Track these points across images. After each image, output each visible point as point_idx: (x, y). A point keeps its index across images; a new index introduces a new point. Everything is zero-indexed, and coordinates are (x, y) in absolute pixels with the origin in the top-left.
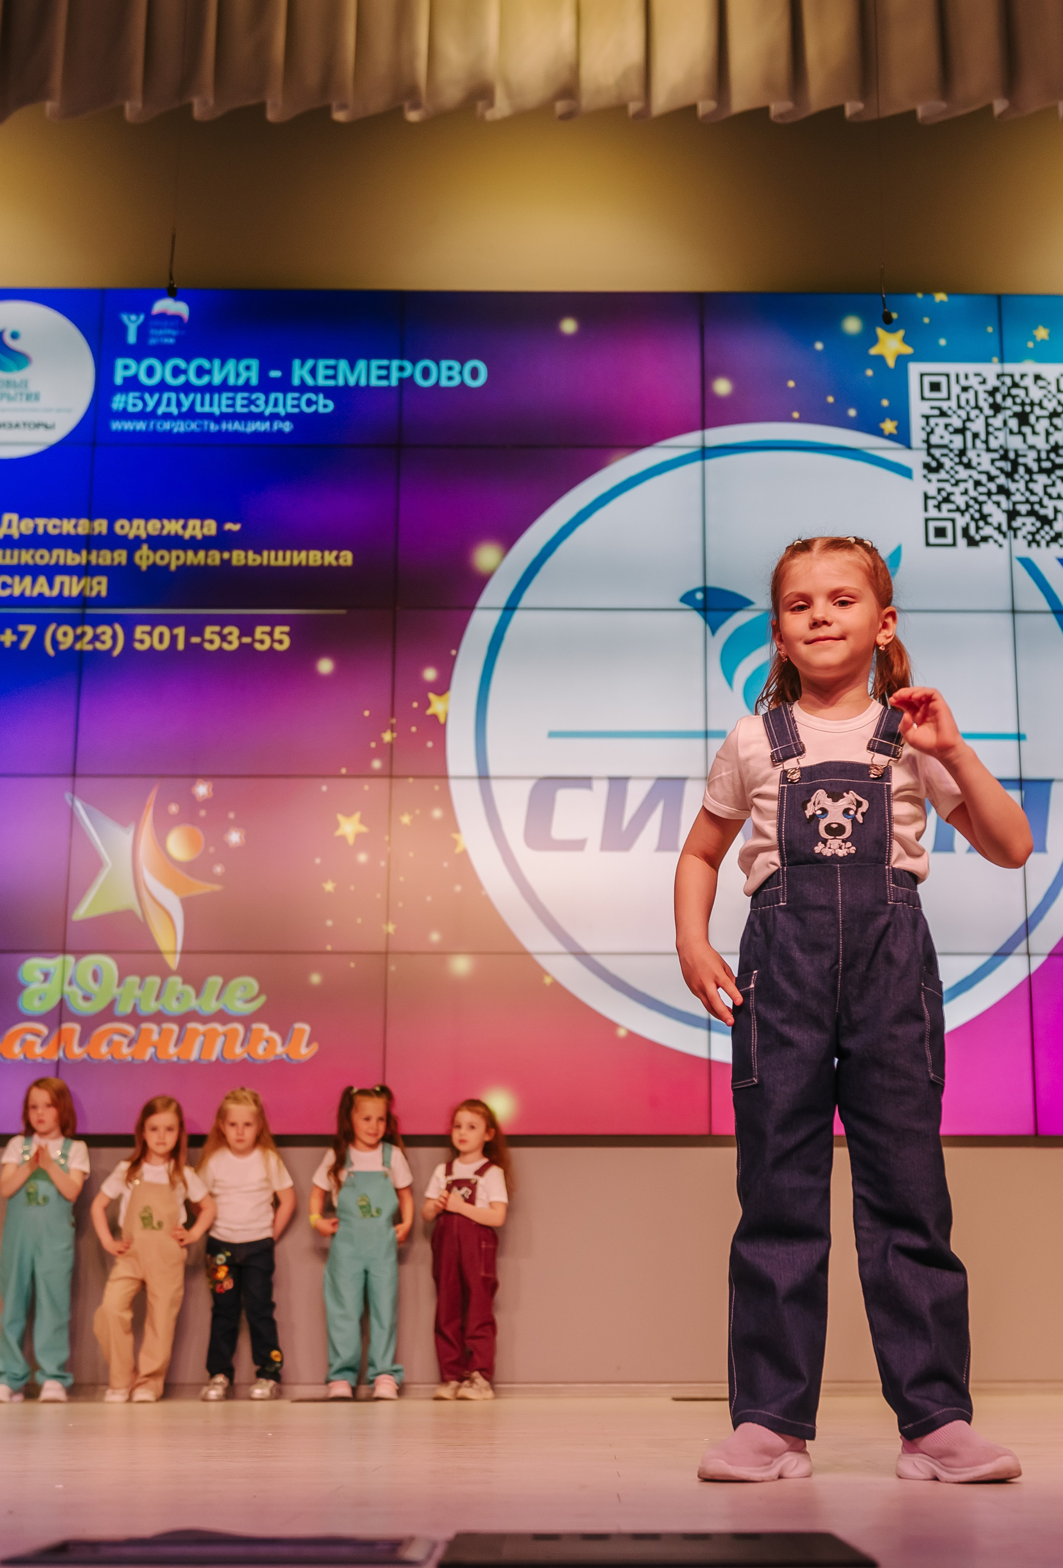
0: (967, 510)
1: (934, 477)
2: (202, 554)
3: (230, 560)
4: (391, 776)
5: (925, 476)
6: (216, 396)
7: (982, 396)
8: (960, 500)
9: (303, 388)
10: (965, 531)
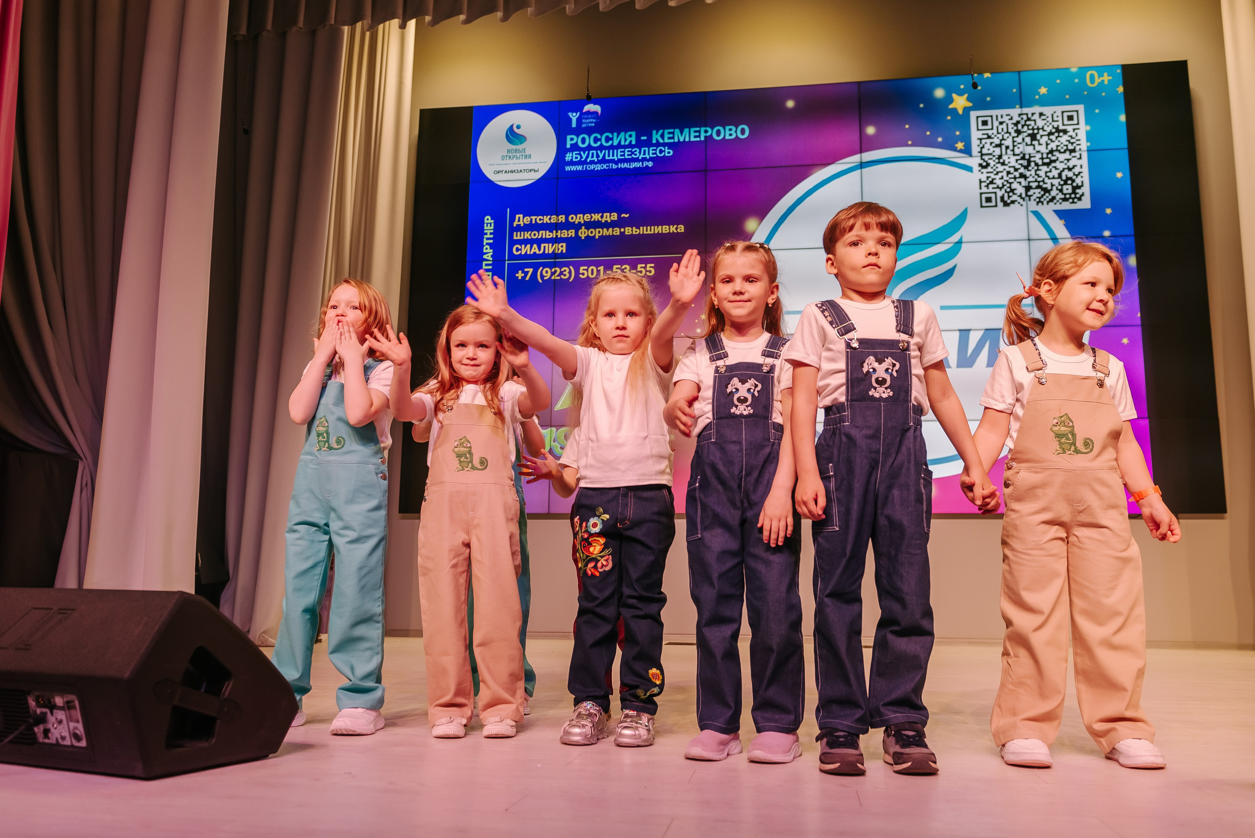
0: (1003, 187)
1: (984, 171)
2: (611, 229)
3: (624, 231)
5: (980, 171)
6: (615, 151)
7: (1010, 126)
8: (999, 182)
9: (658, 144)
10: (1002, 198)
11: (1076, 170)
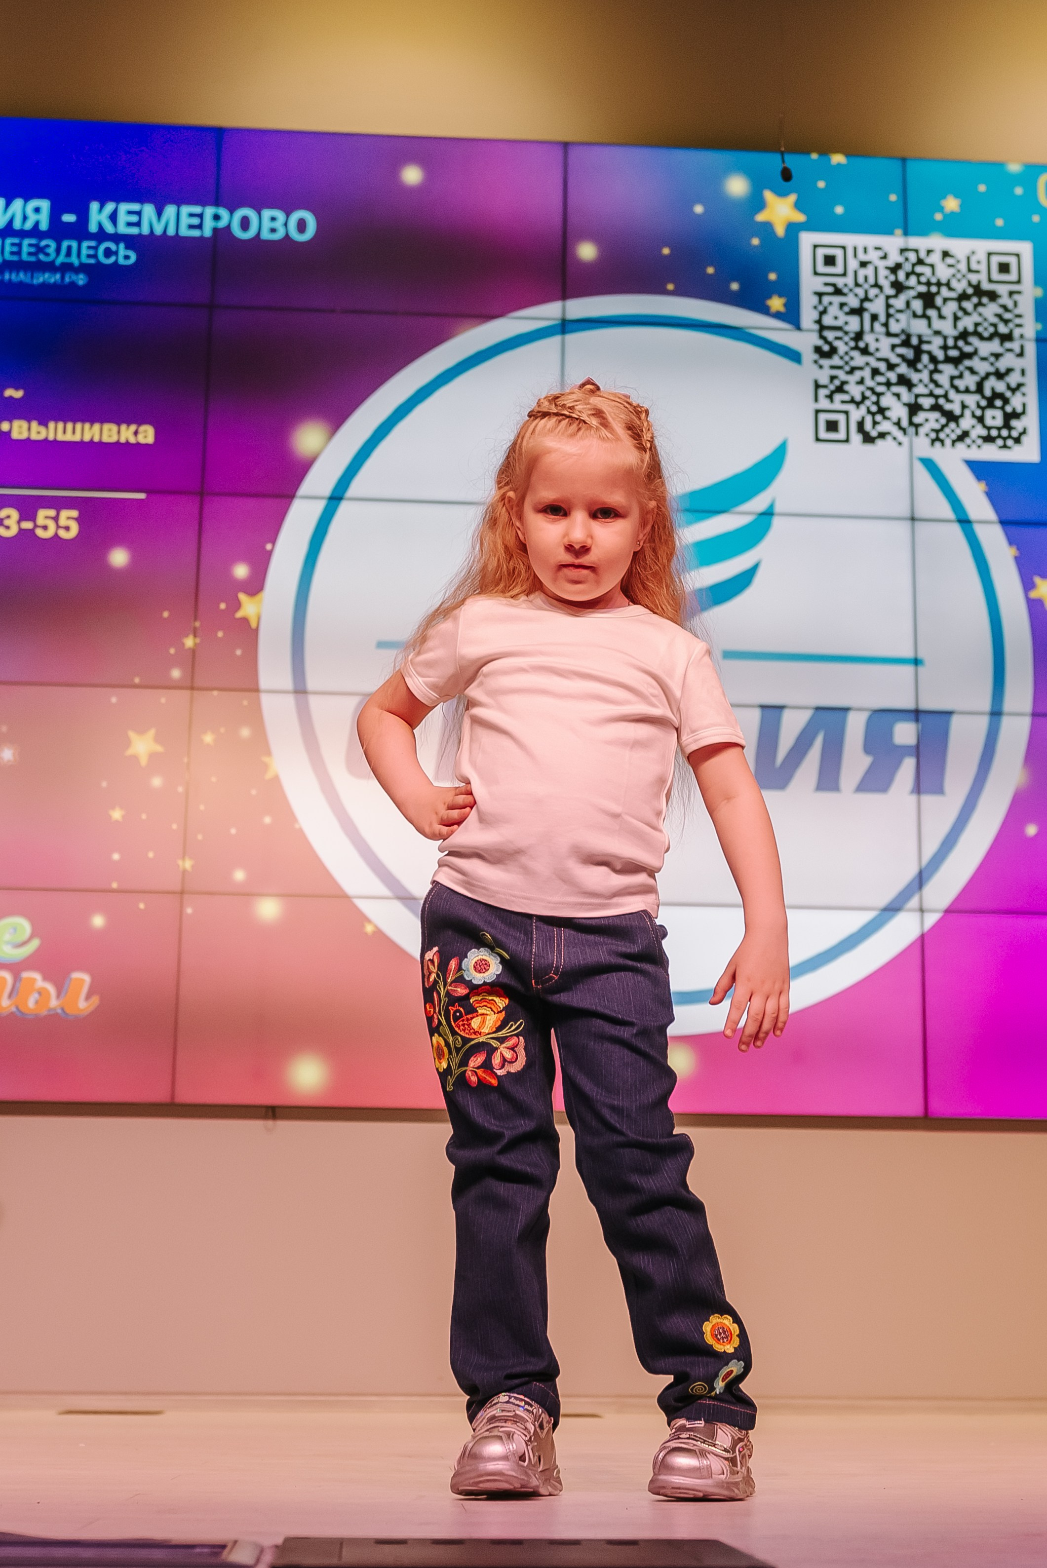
0: (862, 402)
1: (826, 362)
3: (11, 431)
4: (192, 688)
5: (816, 362)
7: (883, 273)
8: (855, 391)
9: (101, 235)
10: (861, 425)
11: (1013, 379)
